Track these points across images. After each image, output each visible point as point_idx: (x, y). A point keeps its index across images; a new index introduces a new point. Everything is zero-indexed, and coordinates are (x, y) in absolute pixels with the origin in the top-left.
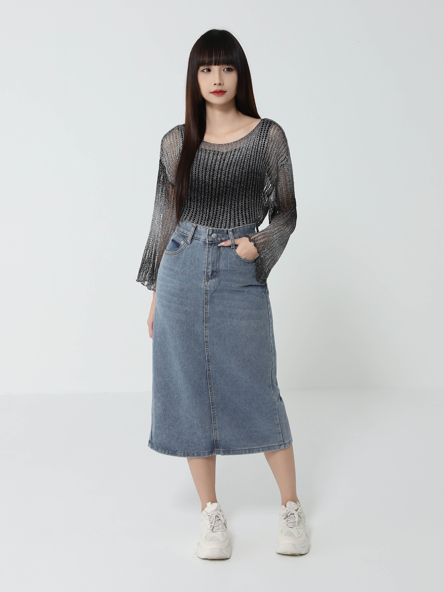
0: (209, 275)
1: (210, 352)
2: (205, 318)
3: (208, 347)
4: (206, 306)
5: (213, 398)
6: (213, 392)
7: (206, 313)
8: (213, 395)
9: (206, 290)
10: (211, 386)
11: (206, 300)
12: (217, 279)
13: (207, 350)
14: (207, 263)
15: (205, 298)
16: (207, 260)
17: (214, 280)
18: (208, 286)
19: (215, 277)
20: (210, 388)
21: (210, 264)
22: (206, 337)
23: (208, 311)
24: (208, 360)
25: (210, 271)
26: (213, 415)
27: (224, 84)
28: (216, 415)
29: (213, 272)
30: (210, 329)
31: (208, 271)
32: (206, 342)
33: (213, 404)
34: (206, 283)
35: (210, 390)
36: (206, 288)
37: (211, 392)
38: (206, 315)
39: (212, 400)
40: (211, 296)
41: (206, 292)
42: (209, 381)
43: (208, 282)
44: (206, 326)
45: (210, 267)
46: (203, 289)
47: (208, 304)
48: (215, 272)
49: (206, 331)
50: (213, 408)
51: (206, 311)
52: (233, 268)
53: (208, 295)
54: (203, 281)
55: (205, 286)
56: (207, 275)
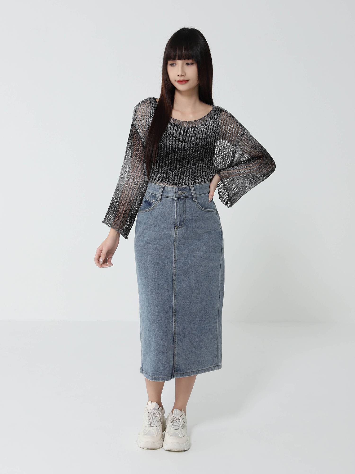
0: (178, 225)
1: (176, 289)
2: (174, 260)
3: (175, 285)
4: (175, 250)
5: (176, 329)
6: (176, 324)
7: (175, 256)
8: (176, 326)
9: (176, 237)
10: (175, 319)
11: (175, 246)
12: (184, 227)
13: (174, 287)
14: (176, 215)
15: (175, 244)
16: (176, 213)
17: (182, 228)
18: (177, 233)
19: (182, 226)
20: (174, 320)
21: (178, 215)
22: (174, 276)
23: (177, 255)
24: (174, 296)
25: (178, 221)
26: (174, 343)
27: (186, 75)
28: (176, 343)
29: (181, 222)
30: (178, 269)
31: (177, 221)
32: (174, 280)
33: (175, 334)
34: (176, 231)
35: (174, 322)
36: (176, 235)
37: (175, 324)
38: (175, 258)
39: (175, 330)
40: (179, 243)
41: (176, 239)
42: (174, 314)
43: (177, 230)
44: (175, 267)
45: (179, 218)
46: (173, 236)
47: (177, 249)
48: (182, 221)
49: (175, 270)
50: (175, 337)
51: (175, 255)
52: (197, 217)
53: (177, 241)
54: (173, 230)
55: (175, 234)
56: (176, 225)
